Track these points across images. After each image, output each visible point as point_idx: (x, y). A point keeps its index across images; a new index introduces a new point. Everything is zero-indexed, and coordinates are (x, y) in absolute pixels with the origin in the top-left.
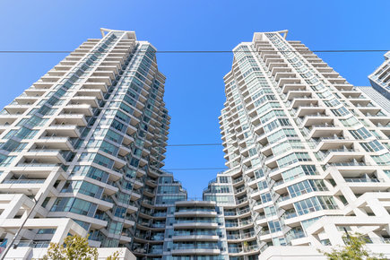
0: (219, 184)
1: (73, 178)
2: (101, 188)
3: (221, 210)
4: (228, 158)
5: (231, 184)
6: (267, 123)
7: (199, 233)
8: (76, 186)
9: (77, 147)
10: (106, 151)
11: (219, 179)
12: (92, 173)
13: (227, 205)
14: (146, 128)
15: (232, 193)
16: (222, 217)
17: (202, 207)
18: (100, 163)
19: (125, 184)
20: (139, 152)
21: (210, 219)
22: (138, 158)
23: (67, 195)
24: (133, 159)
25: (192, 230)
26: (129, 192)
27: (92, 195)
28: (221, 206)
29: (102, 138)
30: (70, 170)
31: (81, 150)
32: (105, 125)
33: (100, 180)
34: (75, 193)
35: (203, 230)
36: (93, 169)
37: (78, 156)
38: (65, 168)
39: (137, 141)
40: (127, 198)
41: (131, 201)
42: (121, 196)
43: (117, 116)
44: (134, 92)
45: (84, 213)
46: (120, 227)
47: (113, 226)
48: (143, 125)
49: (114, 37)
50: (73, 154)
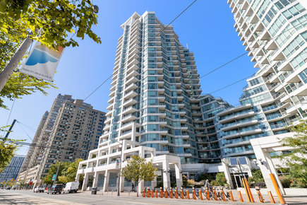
0: (251, 88)
1: (143, 124)
2: (157, 125)
3: (259, 108)
4: (255, 60)
5: (263, 83)
6: (264, 16)
7: (243, 129)
8: (146, 128)
9: (138, 108)
10: (151, 104)
11: (249, 83)
12: (150, 119)
13: (264, 102)
14: (173, 75)
15: (267, 91)
16: (262, 113)
17: (240, 111)
18: (151, 112)
19: (174, 116)
20: (175, 94)
21: (250, 117)
22: (175, 97)
23: (144, 133)
24: (173, 99)
25: (237, 129)
26: (178, 120)
27: (155, 130)
28: (258, 105)
29: (146, 98)
30: (140, 121)
31: (141, 109)
32: (145, 90)
33: (155, 121)
34: (146, 132)
35: (246, 127)
36: (149, 117)
37: (141, 112)
38: (138, 121)
39: (171, 87)
40: (179, 124)
41: (182, 125)
42: (175, 124)
43: (149, 81)
44: (152, 58)
45: (155, 140)
46: (180, 140)
47: (176, 140)
48: (170, 75)
49: (128, 27)
50: (139, 113)
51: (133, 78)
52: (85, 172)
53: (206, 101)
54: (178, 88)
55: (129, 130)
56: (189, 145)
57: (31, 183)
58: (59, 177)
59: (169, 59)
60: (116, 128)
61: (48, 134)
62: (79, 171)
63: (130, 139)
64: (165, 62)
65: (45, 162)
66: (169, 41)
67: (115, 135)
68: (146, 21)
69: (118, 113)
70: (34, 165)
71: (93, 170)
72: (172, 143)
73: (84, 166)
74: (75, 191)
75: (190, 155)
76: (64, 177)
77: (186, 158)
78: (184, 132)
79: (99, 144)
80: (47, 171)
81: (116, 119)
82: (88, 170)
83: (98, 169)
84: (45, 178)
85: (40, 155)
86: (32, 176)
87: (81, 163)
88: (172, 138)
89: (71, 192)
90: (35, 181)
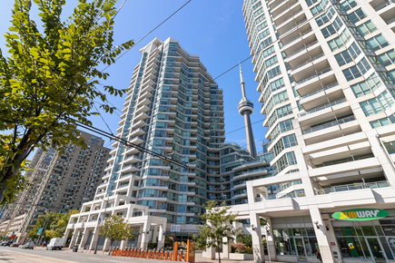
1: (143, 178)
8: (145, 182)
9: (142, 158)
12: (151, 172)
14: (189, 119)
18: (153, 165)
19: (182, 169)
20: (188, 142)
23: (142, 188)
24: (184, 149)
26: (186, 173)
27: (154, 185)
30: (141, 174)
31: (144, 159)
32: (152, 137)
33: (156, 175)
34: (145, 187)
36: (150, 170)
37: (143, 163)
38: (138, 173)
39: (185, 134)
40: (186, 178)
41: (191, 179)
42: (182, 178)
43: (157, 127)
44: (166, 99)
45: (153, 196)
46: (185, 197)
47: (180, 197)
48: (186, 119)
49: (146, 54)
50: (141, 163)
51: (140, 122)
52: (75, 228)
53: (226, 151)
54: (192, 135)
55: (126, 183)
56: (193, 204)
57: (14, 237)
58: (47, 231)
59: (188, 100)
60: (115, 178)
61: (43, 173)
62: (69, 226)
63: (125, 193)
64: (182, 103)
65: (33, 211)
66: (192, 76)
67: (112, 187)
68: (166, 51)
69: (120, 161)
70: (21, 214)
71: (83, 225)
72: (174, 200)
73: (76, 220)
74: (60, 248)
75: (193, 214)
76: (52, 231)
77: (188, 218)
78: (190, 188)
79: (96, 196)
80: (34, 223)
81: (117, 168)
82: (78, 225)
83: (88, 225)
84: (31, 232)
85: (29, 200)
86: (16, 228)
87: (73, 216)
88: (174, 194)
89: (55, 248)
90: (18, 234)
